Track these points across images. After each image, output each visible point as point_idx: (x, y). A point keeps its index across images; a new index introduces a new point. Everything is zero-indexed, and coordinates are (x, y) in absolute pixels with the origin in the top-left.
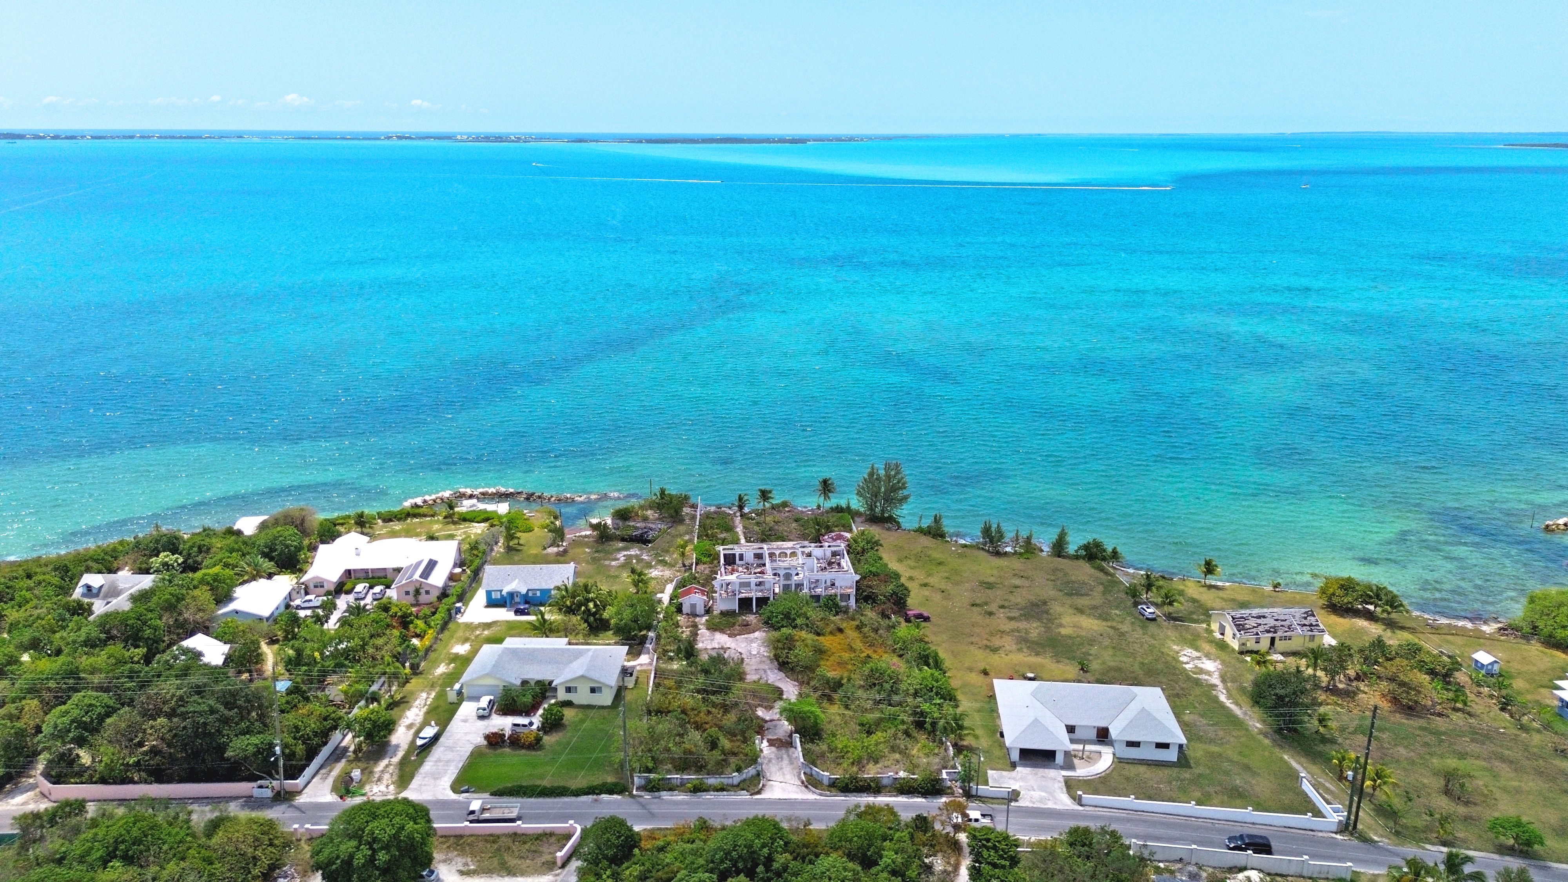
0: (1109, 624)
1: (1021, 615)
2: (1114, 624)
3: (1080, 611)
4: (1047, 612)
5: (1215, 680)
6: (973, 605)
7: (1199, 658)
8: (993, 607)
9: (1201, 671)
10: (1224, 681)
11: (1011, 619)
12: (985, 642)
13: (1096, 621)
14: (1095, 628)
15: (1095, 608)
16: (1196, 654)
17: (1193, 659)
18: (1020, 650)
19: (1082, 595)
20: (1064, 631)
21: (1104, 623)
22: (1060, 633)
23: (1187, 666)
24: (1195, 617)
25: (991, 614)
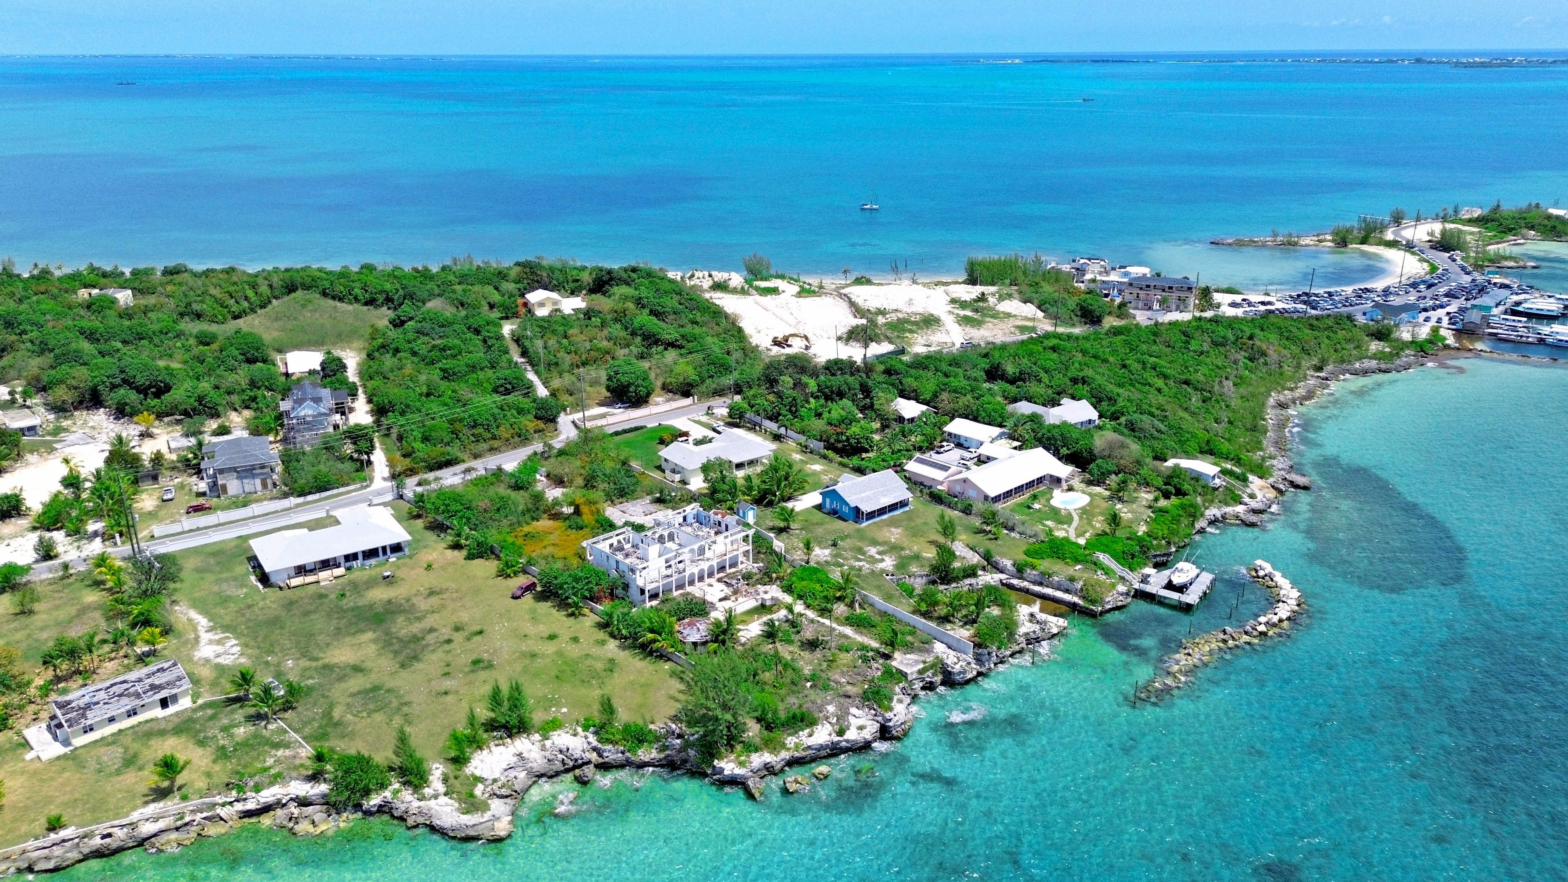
0: (320, 663)
1: (423, 638)
2: (314, 664)
3: (357, 669)
4: (396, 653)
5: (205, 637)
6: (480, 633)
7: (218, 656)
8: (458, 637)
9: (219, 642)
10: (197, 639)
11: (432, 630)
12: (444, 596)
13: (336, 660)
14: (336, 652)
15: (341, 679)
16: (219, 660)
17: (226, 653)
18: (408, 600)
19: (359, 692)
20: (370, 635)
21: (326, 661)
22: (375, 631)
23: (234, 642)
24: (209, 712)
25: (457, 629)
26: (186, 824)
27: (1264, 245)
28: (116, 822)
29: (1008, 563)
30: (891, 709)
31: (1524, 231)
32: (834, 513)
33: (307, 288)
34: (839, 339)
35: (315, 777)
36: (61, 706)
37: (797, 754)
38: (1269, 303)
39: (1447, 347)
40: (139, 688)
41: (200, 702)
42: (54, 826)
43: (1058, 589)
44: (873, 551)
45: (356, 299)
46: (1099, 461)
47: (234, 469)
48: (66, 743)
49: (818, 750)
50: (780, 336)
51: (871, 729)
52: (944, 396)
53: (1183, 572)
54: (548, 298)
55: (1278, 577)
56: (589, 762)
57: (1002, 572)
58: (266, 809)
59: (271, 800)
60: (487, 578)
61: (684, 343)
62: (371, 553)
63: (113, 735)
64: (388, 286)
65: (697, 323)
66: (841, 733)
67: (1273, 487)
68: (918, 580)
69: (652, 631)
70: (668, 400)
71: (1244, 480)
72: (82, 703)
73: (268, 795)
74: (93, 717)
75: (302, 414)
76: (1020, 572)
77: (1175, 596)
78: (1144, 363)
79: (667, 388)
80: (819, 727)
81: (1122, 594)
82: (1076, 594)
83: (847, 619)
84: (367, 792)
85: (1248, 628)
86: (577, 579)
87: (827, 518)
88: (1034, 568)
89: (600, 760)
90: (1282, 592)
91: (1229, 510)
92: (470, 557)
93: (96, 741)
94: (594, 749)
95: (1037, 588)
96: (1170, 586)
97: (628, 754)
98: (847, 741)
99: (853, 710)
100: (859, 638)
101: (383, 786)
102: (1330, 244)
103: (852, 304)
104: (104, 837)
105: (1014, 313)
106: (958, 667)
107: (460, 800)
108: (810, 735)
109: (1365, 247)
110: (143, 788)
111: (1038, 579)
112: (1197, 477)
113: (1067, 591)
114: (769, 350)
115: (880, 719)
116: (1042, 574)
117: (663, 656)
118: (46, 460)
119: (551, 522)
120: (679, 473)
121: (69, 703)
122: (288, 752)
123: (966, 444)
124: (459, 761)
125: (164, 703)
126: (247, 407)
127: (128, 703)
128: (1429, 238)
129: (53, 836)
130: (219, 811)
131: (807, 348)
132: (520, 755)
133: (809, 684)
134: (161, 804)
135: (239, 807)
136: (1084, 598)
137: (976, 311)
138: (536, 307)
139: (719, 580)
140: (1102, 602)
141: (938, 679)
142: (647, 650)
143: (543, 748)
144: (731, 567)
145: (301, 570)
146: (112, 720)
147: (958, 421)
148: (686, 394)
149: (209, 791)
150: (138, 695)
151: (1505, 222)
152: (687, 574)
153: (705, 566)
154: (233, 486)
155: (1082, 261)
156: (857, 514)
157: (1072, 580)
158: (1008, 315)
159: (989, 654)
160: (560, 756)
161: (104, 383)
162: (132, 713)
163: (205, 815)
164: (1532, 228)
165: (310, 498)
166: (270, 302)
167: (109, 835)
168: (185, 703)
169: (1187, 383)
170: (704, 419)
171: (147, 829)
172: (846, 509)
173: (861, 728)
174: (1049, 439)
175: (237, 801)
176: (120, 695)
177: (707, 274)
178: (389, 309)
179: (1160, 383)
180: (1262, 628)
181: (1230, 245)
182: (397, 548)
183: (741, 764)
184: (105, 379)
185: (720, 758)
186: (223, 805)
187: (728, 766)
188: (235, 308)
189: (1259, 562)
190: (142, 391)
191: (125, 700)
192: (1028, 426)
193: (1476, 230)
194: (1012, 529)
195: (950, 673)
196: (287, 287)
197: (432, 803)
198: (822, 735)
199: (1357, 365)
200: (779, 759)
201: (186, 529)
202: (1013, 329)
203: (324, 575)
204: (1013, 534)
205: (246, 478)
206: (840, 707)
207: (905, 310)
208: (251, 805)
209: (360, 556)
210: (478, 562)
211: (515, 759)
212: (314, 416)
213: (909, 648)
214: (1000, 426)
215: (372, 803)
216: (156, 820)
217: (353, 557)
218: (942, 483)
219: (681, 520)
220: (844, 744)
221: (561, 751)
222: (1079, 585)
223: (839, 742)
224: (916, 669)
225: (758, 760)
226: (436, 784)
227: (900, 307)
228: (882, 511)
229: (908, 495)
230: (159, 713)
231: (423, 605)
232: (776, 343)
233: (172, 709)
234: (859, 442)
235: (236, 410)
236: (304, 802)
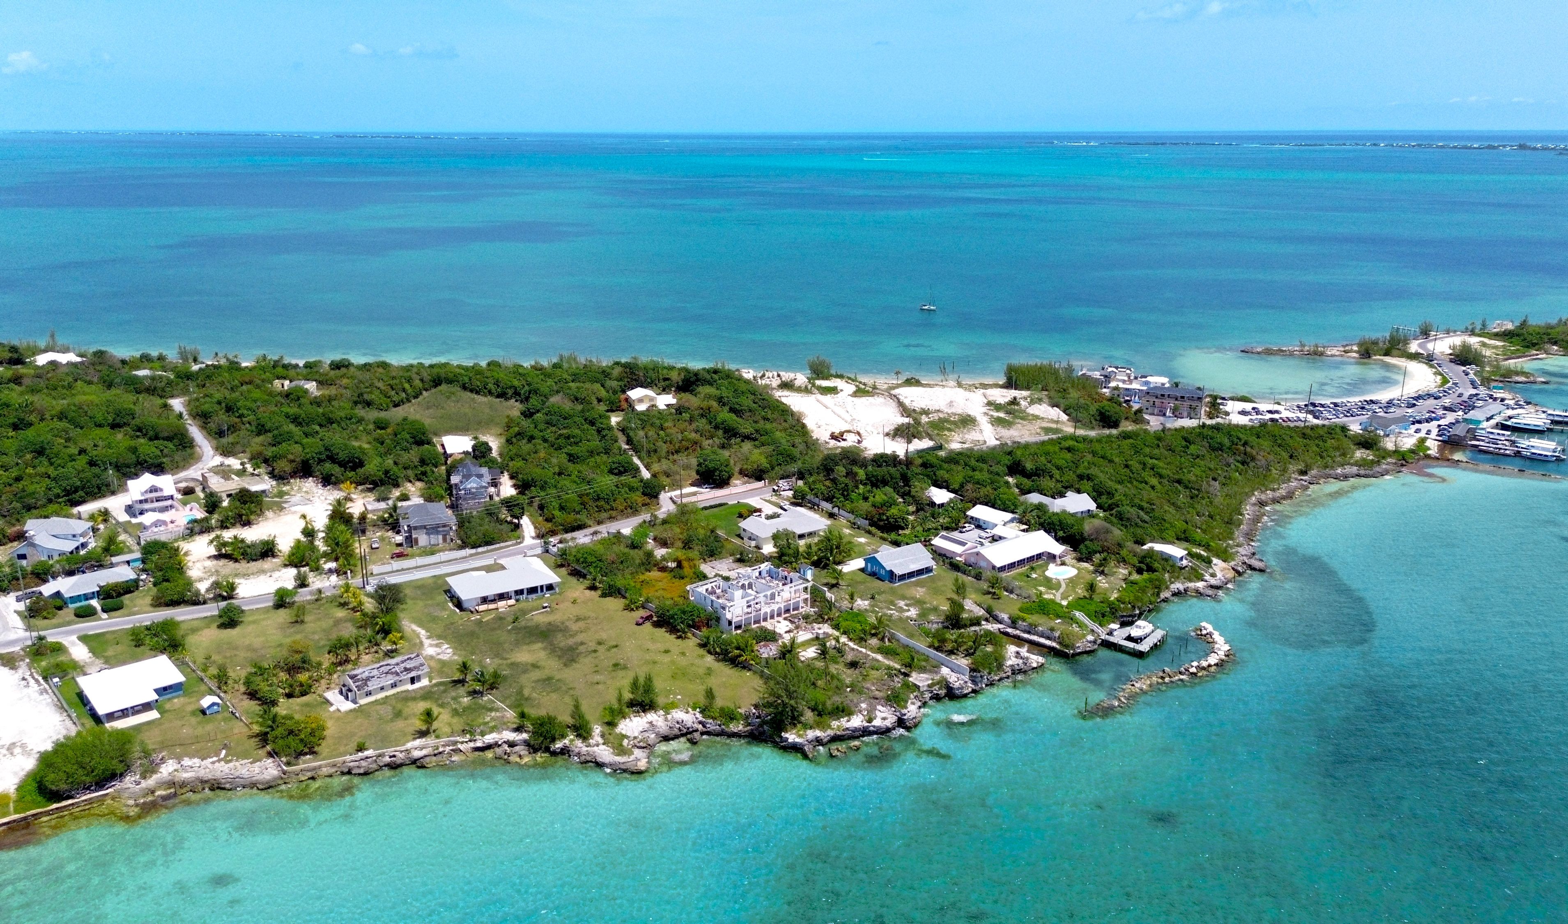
0: (509, 661)
1: (577, 649)
2: (505, 662)
3: (535, 666)
4: (560, 657)
5: (427, 642)
6: (616, 646)
7: (439, 654)
8: (601, 648)
9: (437, 646)
10: (421, 643)
11: (582, 643)
12: (588, 621)
13: (519, 660)
14: (518, 655)
15: (525, 671)
16: (440, 657)
17: (443, 652)
18: (563, 623)
19: (539, 681)
20: (540, 645)
21: (513, 660)
22: (542, 642)
23: (447, 646)
24: (442, 688)
25: (600, 643)
26: (440, 753)
27: (1291, 354)
28: (398, 748)
29: (1005, 616)
30: (906, 708)
31: (1547, 346)
32: (873, 574)
33: (449, 381)
34: (887, 434)
35: (519, 729)
36: (352, 677)
37: (838, 733)
38: (1277, 412)
39: (1428, 457)
40: (397, 669)
41: (434, 681)
42: (360, 749)
43: (1042, 636)
44: (902, 603)
45: (490, 393)
46: (1087, 543)
47: (424, 527)
48: (354, 701)
49: (853, 731)
50: (837, 431)
51: (891, 721)
52: (969, 486)
53: (1141, 628)
54: (646, 396)
55: (1217, 636)
56: (697, 731)
57: (1001, 623)
58: (489, 747)
59: (492, 741)
60: (617, 610)
61: (758, 436)
62: (533, 590)
63: (382, 699)
64: (516, 383)
65: (768, 419)
66: (870, 721)
67: (1233, 569)
68: (935, 626)
69: (738, 648)
70: (745, 483)
71: (1209, 562)
72: (364, 676)
73: (490, 738)
74: (372, 685)
75: (469, 486)
76: (1014, 623)
77: (1131, 645)
78: (1144, 464)
79: (743, 473)
80: (855, 716)
81: (1090, 642)
82: (1055, 641)
83: (879, 649)
84: (553, 740)
85: (1182, 669)
86: (684, 612)
87: (869, 578)
88: (1024, 620)
89: (705, 730)
90: (1216, 646)
91: (1191, 585)
92: (604, 595)
93: (372, 702)
94: (700, 722)
95: (1026, 636)
96: (1129, 638)
97: (723, 727)
98: (874, 727)
99: (879, 707)
100: (887, 662)
101: (563, 736)
102: (1355, 355)
103: (901, 404)
104: (391, 757)
105: (1042, 416)
106: (957, 684)
107: (613, 748)
108: (848, 721)
109: (1388, 359)
110: (411, 729)
111: (1027, 629)
112: (1166, 558)
113: (1048, 638)
114: (827, 443)
115: (898, 714)
116: (1030, 625)
117: (745, 666)
118: (279, 516)
119: (660, 573)
120: (754, 540)
121: (356, 676)
122: (498, 714)
123: (984, 526)
124: (611, 724)
125: (413, 680)
126: (419, 480)
127: (390, 680)
128: (1451, 351)
129: (360, 754)
130: (459, 746)
131: (859, 442)
132: (651, 723)
133: (848, 689)
134: (424, 740)
135: (472, 745)
136: (1060, 643)
137: (1008, 413)
138: (636, 403)
139: (785, 619)
140: (1073, 647)
141: (943, 692)
142: (734, 662)
143: (666, 720)
144: (794, 610)
145: (485, 600)
146: (382, 688)
147: (978, 507)
148: (759, 478)
149: (452, 734)
150: (397, 674)
151: (1529, 338)
152: (762, 612)
153: (775, 607)
154: (423, 539)
155: (1110, 369)
156: (891, 576)
157: (1052, 630)
158: (1037, 417)
159: (981, 677)
160: (678, 726)
161: (313, 458)
162: (394, 686)
163: (451, 748)
164: (1555, 343)
165: (480, 550)
166: (421, 394)
167: (394, 756)
168: (425, 682)
169: (1179, 482)
170: (774, 499)
171: (417, 754)
172: (882, 572)
173: (884, 719)
174: (1049, 524)
175: (470, 741)
176: (386, 673)
177: (776, 374)
178: (516, 401)
179: (1154, 481)
180: (1193, 670)
181: (1259, 353)
182: (550, 587)
183: (800, 736)
184: (315, 455)
185: (786, 732)
186: (462, 743)
187: (791, 737)
188: (396, 399)
189: (1203, 624)
190: (342, 464)
191: (390, 676)
192: (1034, 513)
193: (1500, 344)
194: (1011, 592)
195: (952, 688)
196: (434, 381)
197: (596, 748)
198: (856, 721)
199: (1339, 471)
200: (826, 735)
201: (395, 569)
202: (1039, 431)
203: (502, 604)
204: (1012, 596)
205: (432, 534)
206: (870, 705)
207: (946, 410)
208: (479, 744)
209: (525, 592)
210: (608, 599)
211: (648, 725)
212: (477, 488)
213: (923, 670)
214: (1013, 512)
215: (557, 746)
216: (421, 749)
217: (519, 592)
218: (960, 556)
219: (757, 574)
220: (872, 728)
221: (678, 723)
222: (1057, 634)
223: (868, 727)
224: (926, 683)
225: (811, 734)
226: (596, 738)
227: (943, 408)
228: (911, 575)
229: (932, 563)
230: (410, 687)
231: (574, 627)
232: (833, 437)
233: (417, 685)
234: (897, 522)
235: (410, 481)
236: (512, 744)
